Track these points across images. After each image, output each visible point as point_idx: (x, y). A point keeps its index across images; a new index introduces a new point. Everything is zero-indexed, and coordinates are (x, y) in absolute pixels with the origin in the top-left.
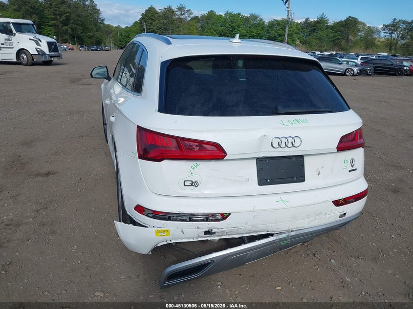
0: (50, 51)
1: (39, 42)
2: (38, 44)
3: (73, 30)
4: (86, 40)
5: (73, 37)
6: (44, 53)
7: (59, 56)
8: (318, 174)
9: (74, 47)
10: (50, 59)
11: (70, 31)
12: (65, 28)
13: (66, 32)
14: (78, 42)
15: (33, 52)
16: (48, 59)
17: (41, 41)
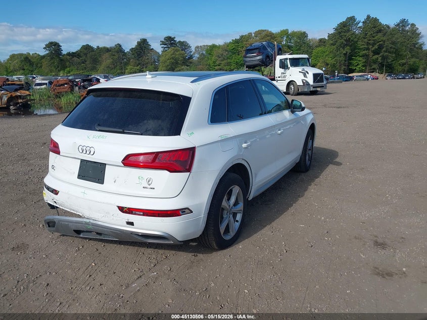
0: (314, 82)
1: (307, 74)
2: (305, 76)
3: (384, 58)
4: (397, 68)
5: (383, 66)
6: (308, 84)
7: (323, 87)
8: (115, 182)
9: (380, 76)
10: (314, 89)
11: (380, 60)
12: (376, 56)
13: (375, 62)
14: (386, 70)
15: (300, 83)
16: (312, 89)
17: (308, 73)
